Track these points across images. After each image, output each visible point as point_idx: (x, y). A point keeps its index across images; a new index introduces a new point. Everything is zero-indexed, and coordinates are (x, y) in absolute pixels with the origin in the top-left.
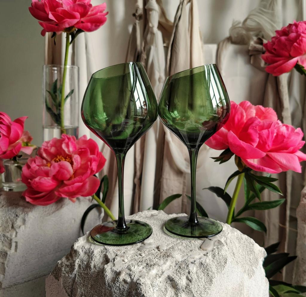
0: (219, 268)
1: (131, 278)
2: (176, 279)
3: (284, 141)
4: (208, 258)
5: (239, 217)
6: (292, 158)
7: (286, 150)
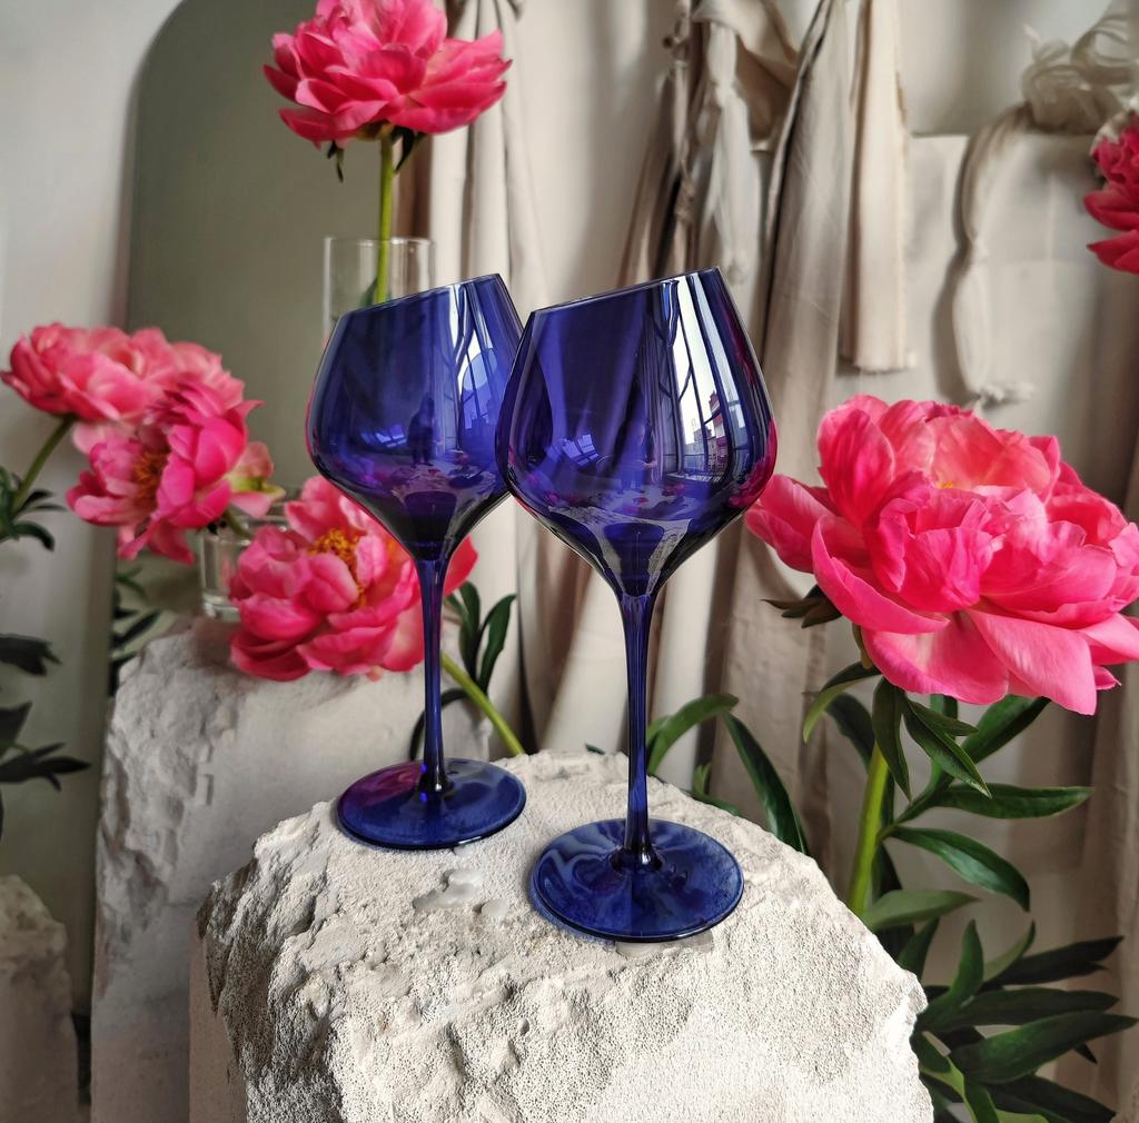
3: (1038, 578)
4: (615, 989)
5: (913, 824)
7: (1049, 612)
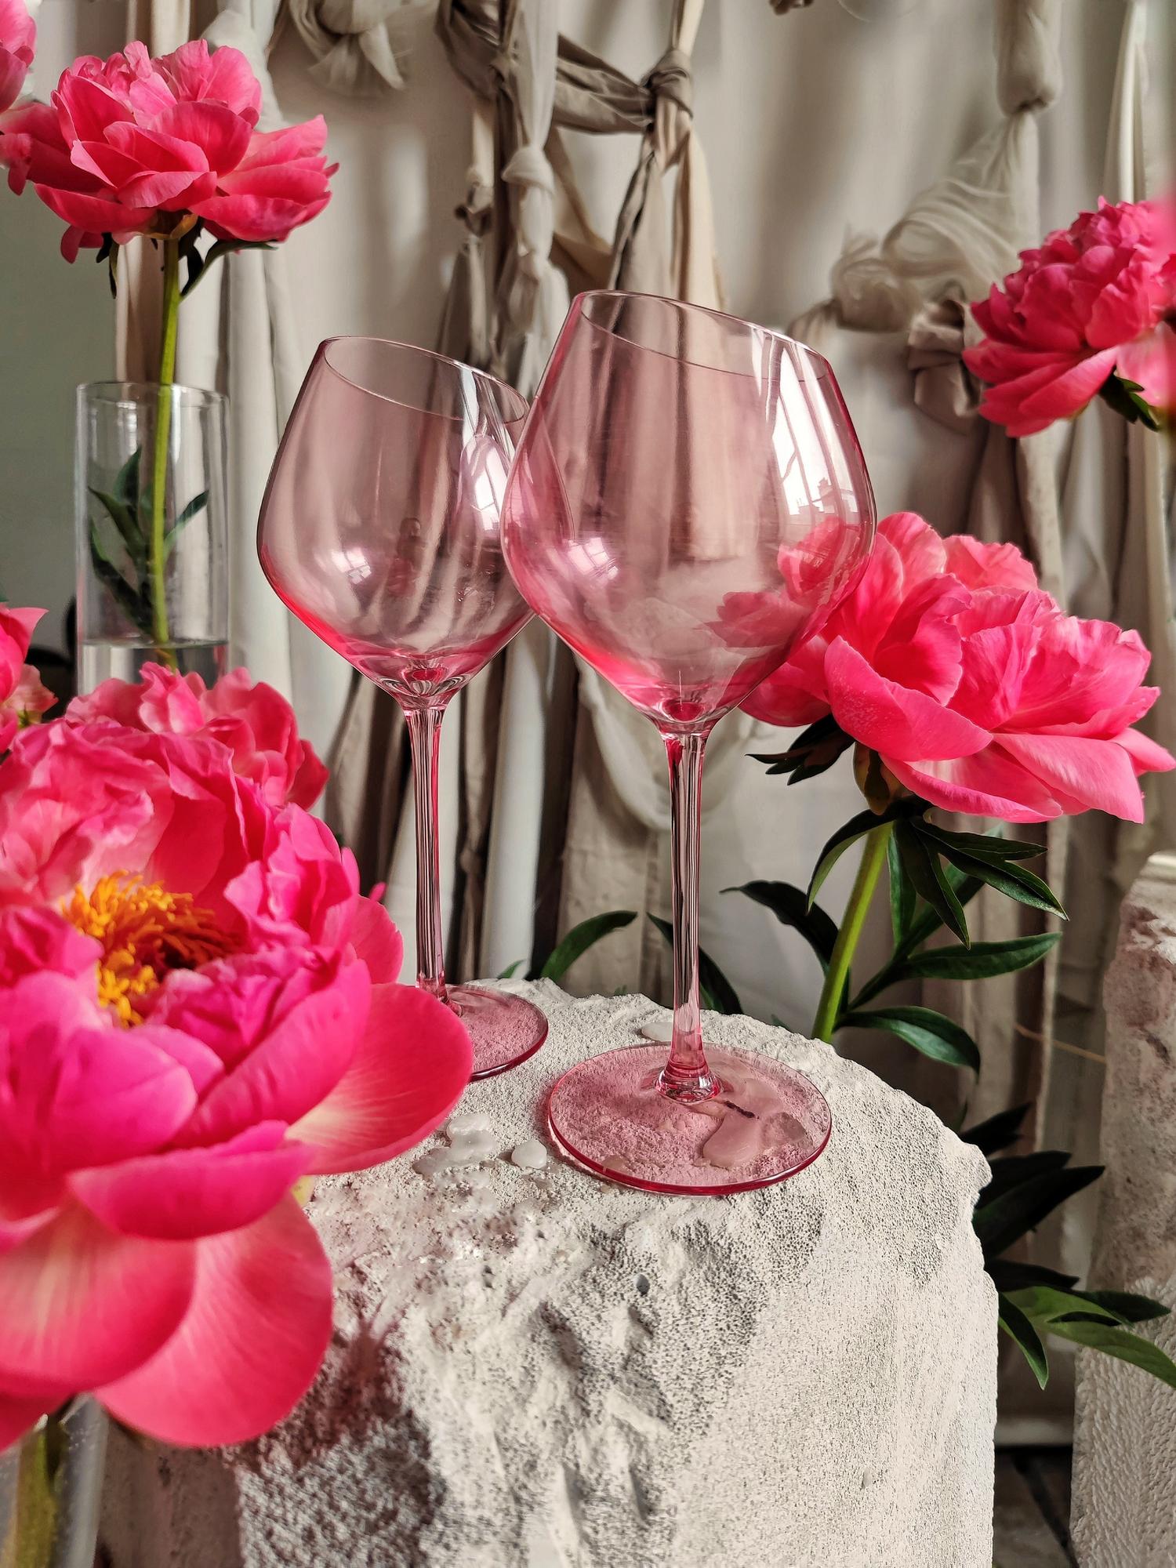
0: (786, 1258)
1: (360, 1316)
2: (581, 1322)
3: (1073, 684)
4: (733, 1212)
6: (1108, 758)
